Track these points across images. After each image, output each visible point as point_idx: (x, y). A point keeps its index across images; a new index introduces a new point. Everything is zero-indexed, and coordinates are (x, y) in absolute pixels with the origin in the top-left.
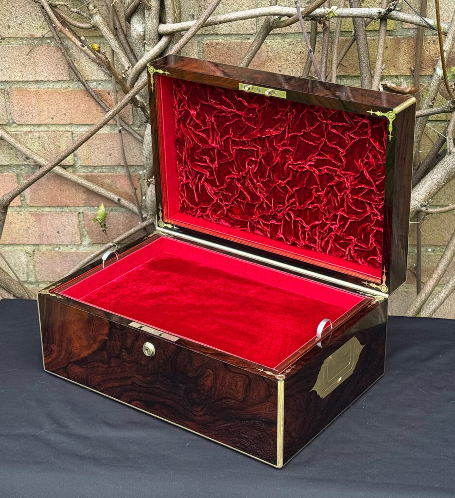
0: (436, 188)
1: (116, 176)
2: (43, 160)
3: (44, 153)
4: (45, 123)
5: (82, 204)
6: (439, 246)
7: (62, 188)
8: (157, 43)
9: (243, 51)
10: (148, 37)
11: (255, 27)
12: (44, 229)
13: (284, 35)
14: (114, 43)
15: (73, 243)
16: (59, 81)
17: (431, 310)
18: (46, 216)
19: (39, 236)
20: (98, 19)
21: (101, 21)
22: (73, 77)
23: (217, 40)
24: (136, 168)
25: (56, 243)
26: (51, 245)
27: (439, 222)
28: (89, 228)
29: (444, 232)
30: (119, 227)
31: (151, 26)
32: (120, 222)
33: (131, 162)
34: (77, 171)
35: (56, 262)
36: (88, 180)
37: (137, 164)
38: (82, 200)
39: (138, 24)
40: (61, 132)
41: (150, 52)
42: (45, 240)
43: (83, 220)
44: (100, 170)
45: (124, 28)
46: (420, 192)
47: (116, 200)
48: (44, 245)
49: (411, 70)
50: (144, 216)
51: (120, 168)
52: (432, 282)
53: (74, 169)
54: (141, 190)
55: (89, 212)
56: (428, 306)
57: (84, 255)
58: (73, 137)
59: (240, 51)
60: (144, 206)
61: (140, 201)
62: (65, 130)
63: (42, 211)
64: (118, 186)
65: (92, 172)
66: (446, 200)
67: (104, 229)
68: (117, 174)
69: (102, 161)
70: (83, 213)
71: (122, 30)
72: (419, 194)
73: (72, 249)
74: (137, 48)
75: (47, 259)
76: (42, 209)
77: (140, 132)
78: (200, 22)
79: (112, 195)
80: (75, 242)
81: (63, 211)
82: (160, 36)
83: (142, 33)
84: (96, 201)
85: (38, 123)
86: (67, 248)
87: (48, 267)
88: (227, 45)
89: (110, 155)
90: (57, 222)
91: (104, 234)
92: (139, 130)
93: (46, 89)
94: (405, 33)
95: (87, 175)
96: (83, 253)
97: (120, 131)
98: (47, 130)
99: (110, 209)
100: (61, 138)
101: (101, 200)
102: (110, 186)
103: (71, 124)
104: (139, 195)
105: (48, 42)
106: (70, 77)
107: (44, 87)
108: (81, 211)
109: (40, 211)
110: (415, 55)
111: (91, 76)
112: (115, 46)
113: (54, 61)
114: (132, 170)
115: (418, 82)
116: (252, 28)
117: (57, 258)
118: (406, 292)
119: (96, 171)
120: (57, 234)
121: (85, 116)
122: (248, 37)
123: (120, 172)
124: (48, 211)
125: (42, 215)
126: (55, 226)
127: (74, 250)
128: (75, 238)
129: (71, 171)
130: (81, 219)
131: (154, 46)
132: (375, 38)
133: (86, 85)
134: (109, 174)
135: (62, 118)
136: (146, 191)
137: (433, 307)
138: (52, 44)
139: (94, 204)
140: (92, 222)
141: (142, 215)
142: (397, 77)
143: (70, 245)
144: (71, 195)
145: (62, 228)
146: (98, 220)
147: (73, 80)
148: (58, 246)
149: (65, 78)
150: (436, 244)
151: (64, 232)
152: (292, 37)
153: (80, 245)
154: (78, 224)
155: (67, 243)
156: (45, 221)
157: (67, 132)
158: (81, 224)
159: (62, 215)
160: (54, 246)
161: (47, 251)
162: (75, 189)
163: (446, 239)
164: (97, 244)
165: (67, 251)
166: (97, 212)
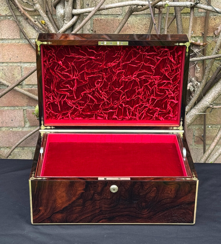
0: (218, 95)
2: (6, 81)
3: (5, 78)
4: (6, 61)
5: (26, 105)
6: (214, 125)
7: (15, 97)
8: (71, 19)
9: (115, 23)
10: (67, 16)
11: (121, 11)
12: (4, 119)
13: (136, 15)
14: (46, 19)
15: (20, 126)
16: (15, 39)
17: (215, 159)
18: (5, 112)
19: (1, 122)
20: (38, 6)
21: (39, 7)
22: (22, 37)
23: (101, 17)
25: (11, 126)
26: (8, 127)
27: (215, 112)
28: (29, 118)
29: (217, 117)
31: (68, 10)
34: (23, 87)
35: (10, 137)
36: (30, 92)
38: (26, 103)
39: (61, 9)
40: (15, 67)
41: (67, 24)
42: (4, 125)
43: (26, 114)
45: (51, 11)
46: (209, 97)
48: (4, 128)
49: (202, 34)
52: (214, 144)
53: (22, 86)
55: (29, 109)
56: (213, 157)
57: (26, 132)
58: (21, 69)
59: (113, 24)
62: (17, 65)
63: (3, 109)
65: (31, 88)
66: (219, 101)
70: (26, 110)
71: (50, 12)
72: (209, 98)
73: (19, 129)
74: (60, 22)
75: (6, 135)
76: (3, 108)
78: (96, 9)
81: (15, 109)
82: (73, 16)
83: (63, 14)
84: (33, 103)
85: (2, 61)
87: (6, 139)
88: (106, 20)
90: (12, 115)
93: (7, 43)
94: (199, 14)
95: (29, 89)
96: (25, 131)
98: (7, 65)
100: (15, 70)
101: (36, 103)
103: (20, 62)
105: (9, 18)
106: (20, 37)
107: (6, 42)
108: (25, 109)
109: (2, 109)
110: (205, 26)
111: (32, 37)
112: (47, 20)
113: (12, 28)
115: (206, 40)
116: (120, 11)
117: (11, 134)
118: (197, 149)
119: (34, 87)
120: (11, 121)
121: (29, 58)
122: (117, 16)
124: (6, 109)
125: (3, 111)
126: (10, 117)
127: (21, 130)
128: (21, 123)
129: (20, 87)
130: (25, 113)
131: (69, 21)
132: (184, 17)
133: (30, 41)
135: (16, 58)
137: (215, 157)
138: (11, 19)
139: (32, 105)
140: (31, 115)
142: (195, 37)
143: (18, 127)
144: (20, 100)
145: (14, 118)
146: (35, 113)
147: (22, 38)
148: (12, 128)
149: (18, 37)
150: (213, 124)
151: (15, 120)
152: (141, 16)
153: (24, 127)
154: (23, 115)
155: (17, 126)
156: (5, 114)
157: (18, 67)
158: (24, 116)
159: (14, 111)
160: (10, 128)
161: (6, 130)
162: (22, 97)
163: (218, 121)
164: (33, 126)
165: (17, 130)
166: (34, 109)
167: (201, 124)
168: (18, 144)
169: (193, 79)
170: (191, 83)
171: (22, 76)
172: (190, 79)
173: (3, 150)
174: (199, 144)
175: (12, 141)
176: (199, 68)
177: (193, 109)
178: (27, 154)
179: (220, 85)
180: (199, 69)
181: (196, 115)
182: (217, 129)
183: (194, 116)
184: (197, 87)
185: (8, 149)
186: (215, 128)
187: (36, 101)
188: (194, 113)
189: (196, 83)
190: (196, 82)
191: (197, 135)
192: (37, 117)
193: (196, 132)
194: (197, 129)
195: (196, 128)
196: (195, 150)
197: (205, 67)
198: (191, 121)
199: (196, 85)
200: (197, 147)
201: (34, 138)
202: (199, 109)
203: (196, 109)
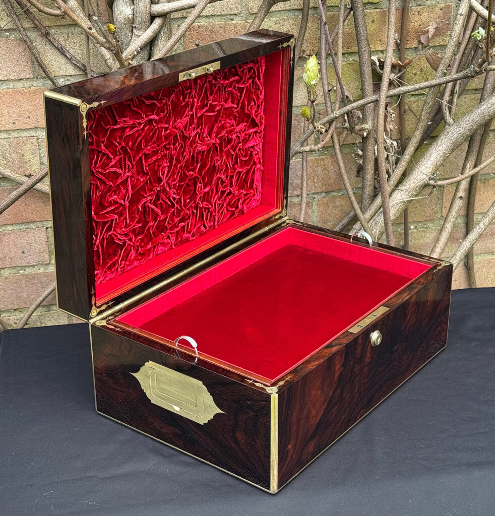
2: (9, 171)
3: (5, 164)
4: (6, 129)
7: (27, 202)
9: (227, 33)
10: (140, 20)
11: (240, 7)
12: (6, 250)
15: (41, 263)
16: (21, 79)
18: (9, 236)
20: (72, 4)
21: (77, 6)
22: (37, 74)
23: (199, 22)
25: (20, 265)
26: (14, 267)
31: (144, 6)
35: (21, 287)
39: (125, 7)
40: (24, 138)
42: (7, 263)
46: (426, 166)
48: (6, 269)
49: (397, 43)
58: (38, 143)
59: (224, 34)
62: (29, 136)
72: (426, 167)
73: (39, 269)
74: (123, 34)
75: (11, 284)
76: (3, 228)
80: (43, 262)
81: (28, 228)
83: (130, 16)
86: (34, 269)
87: (12, 293)
88: (210, 28)
90: (22, 241)
93: (6, 90)
98: (7, 137)
100: (25, 145)
103: (36, 128)
105: (7, 35)
106: (34, 74)
107: (3, 87)
108: (49, 226)
110: (401, 27)
111: (59, 72)
113: (14, 57)
115: (403, 56)
116: (237, 7)
117: (23, 281)
120: (22, 255)
122: (232, 17)
124: (10, 229)
125: (4, 235)
126: (19, 246)
127: (42, 270)
128: (43, 257)
130: (50, 235)
131: (145, 31)
133: (55, 81)
135: (25, 121)
138: (12, 37)
142: (382, 52)
143: (37, 265)
144: (37, 209)
145: (28, 247)
147: (37, 77)
148: (23, 268)
149: (28, 75)
150: (419, 220)
151: (30, 251)
152: (278, 16)
153: (49, 264)
154: (46, 240)
155: (34, 264)
156: (7, 242)
157: (32, 138)
158: (49, 240)
159: (28, 233)
160: (19, 269)
161: (11, 275)
162: (43, 201)
163: (428, 215)
165: (34, 272)
167: (397, 224)
168: (41, 299)
171: (40, 156)
173: (8, 316)
175: (24, 295)
176: (392, 112)
177: (396, 192)
178: (57, 318)
179: (446, 140)
180: (394, 115)
181: (404, 202)
182: (425, 229)
183: (399, 205)
185: (17, 313)
186: (422, 229)
188: (401, 198)
189: (390, 143)
190: (390, 141)
197: (404, 110)
199: (391, 146)
202: (409, 190)
203: (402, 190)
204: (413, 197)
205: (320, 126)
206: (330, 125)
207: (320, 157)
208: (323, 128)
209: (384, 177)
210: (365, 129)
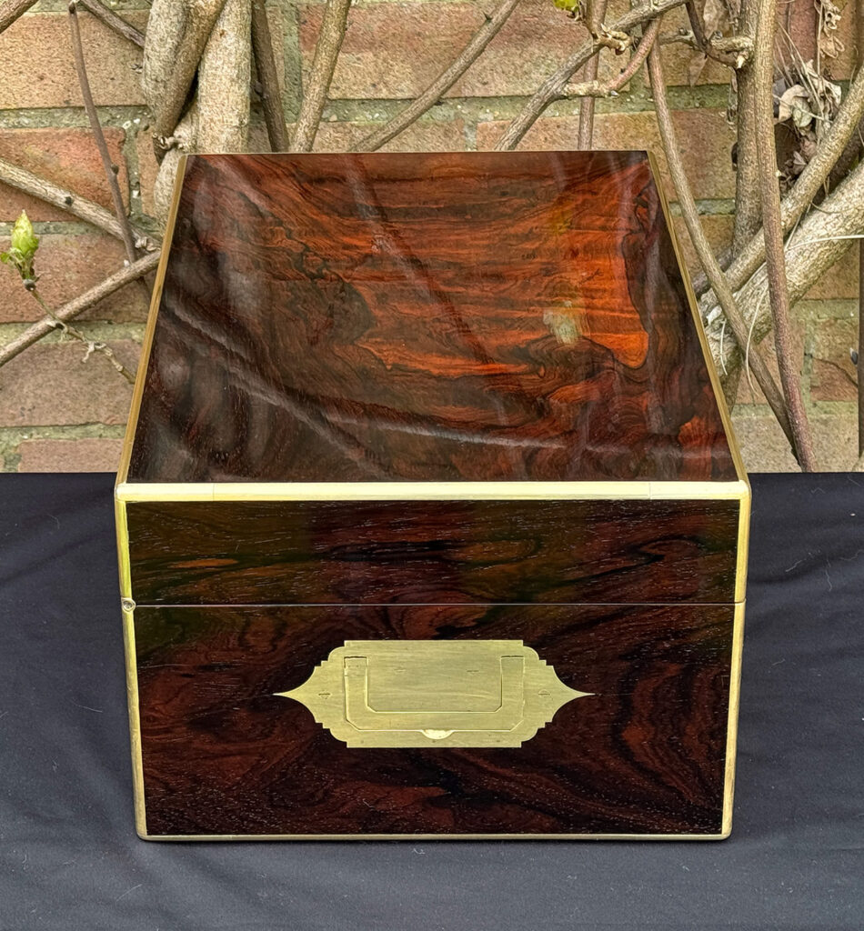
1: (60, 137)
24: (114, 113)
30: (67, 276)
32: (70, 263)
33: (99, 96)
37: (117, 103)
44: (13, 120)
47: (61, 201)
50: (139, 244)
51: (69, 113)
54: (128, 174)
60: (135, 218)
61: (125, 203)
64: (63, 165)
67: (31, 281)
68: (61, 131)
69: (17, 96)
77: (123, 12)
79: (48, 189)
89: (42, 78)
91: (30, 294)
92: (122, 9)
97: (72, 10)
99: (42, 227)
101: (15, 205)
102: (42, 165)
104: (124, 187)
114: (103, 118)
118: (825, 423)
123: (67, 125)
134: (40, 131)
136: (140, 175)
141: (133, 241)
146: (14, 257)
164: (8, 323)
166: (7, 237)
167: (844, 298)
169: (808, 68)
170: (797, 86)
172: (792, 66)
174: (832, 400)
176: (835, 8)
177: (816, 215)
180: (839, 18)
181: (830, 243)
183: (819, 251)
184: (828, 105)
187: (14, 196)
188: (824, 232)
189: (821, 88)
190: (821, 84)
191: (824, 353)
192: (24, 277)
193: (818, 339)
194: (824, 323)
195: (818, 320)
196: (816, 430)
198: (806, 277)
199: (823, 98)
200: (825, 412)
201: (9, 385)
202: (845, 214)
203: (830, 214)
204: (855, 233)
205: (614, 33)
206: (644, 30)
207: (645, 113)
208: (623, 40)
209: (770, 175)
210: (742, 49)
